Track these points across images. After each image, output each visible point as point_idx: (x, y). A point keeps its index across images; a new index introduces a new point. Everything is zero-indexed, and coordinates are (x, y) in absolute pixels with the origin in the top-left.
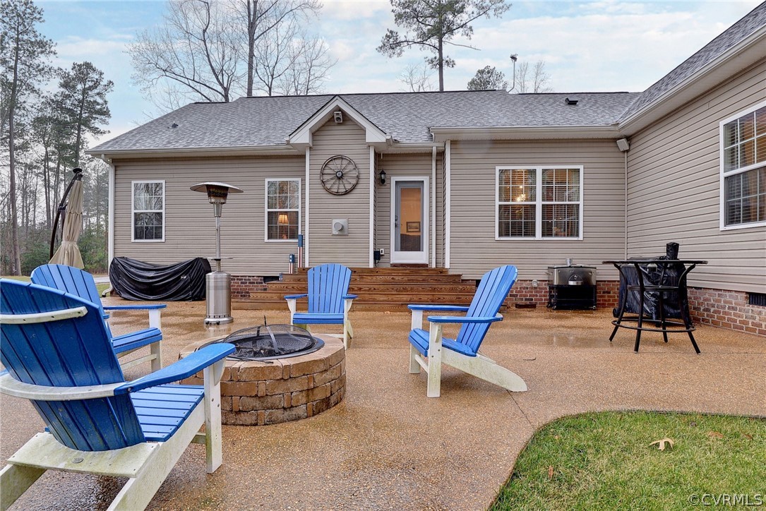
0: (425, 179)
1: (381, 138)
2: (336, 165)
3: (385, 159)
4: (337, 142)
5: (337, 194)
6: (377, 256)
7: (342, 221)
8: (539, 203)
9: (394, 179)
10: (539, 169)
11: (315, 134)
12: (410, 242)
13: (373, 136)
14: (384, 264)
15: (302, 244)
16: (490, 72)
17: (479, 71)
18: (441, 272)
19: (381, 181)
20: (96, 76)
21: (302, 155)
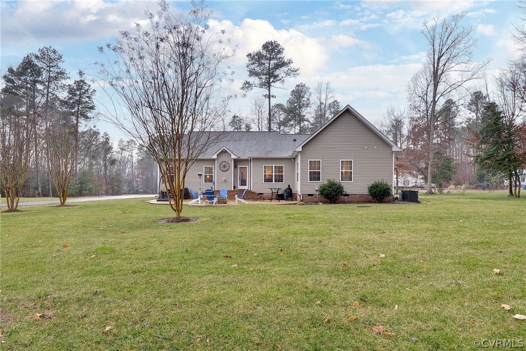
0: (247, 166)
1: (235, 157)
2: (223, 164)
3: (236, 162)
4: (224, 158)
5: (224, 171)
6: (234, 187)
7: (225, 178)
8: (274, 174)
9: (239, 166)
10: (274, 166)
11: (218, 155)
12: (243, 183)
13: (233, 157)
14: (236, 189)
15: (214, 184)
16: (303, 86)
17: (297, 86)
18: (250, 191)
19: (235, 167)
20: (86, 88)
21: (214, 160)
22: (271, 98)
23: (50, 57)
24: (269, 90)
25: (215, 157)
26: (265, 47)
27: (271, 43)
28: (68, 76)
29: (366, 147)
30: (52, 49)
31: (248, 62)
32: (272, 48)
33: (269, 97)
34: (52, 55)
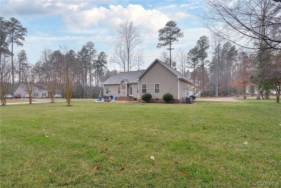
0: (132, 87)
2: (123, 86)
3: (128, 85)
4: (123, 83)
5: (123, 89)
6: (128, 95)
7: (124, 92)
9: (129, 87)
13: (126, 83)
18: (133, 97)
21: (120, 84)
22: (171, 50)
23: (90, 45)
24: (170, 46)
25: (120, 83)
26: (168, 24)
27: (170, 22)
28: (96, 51)
29: (166, 77)
30: (91, 42)
31: (159, 34)
32: (171, 24)
33: (170, 49)
34: (91, 44)
